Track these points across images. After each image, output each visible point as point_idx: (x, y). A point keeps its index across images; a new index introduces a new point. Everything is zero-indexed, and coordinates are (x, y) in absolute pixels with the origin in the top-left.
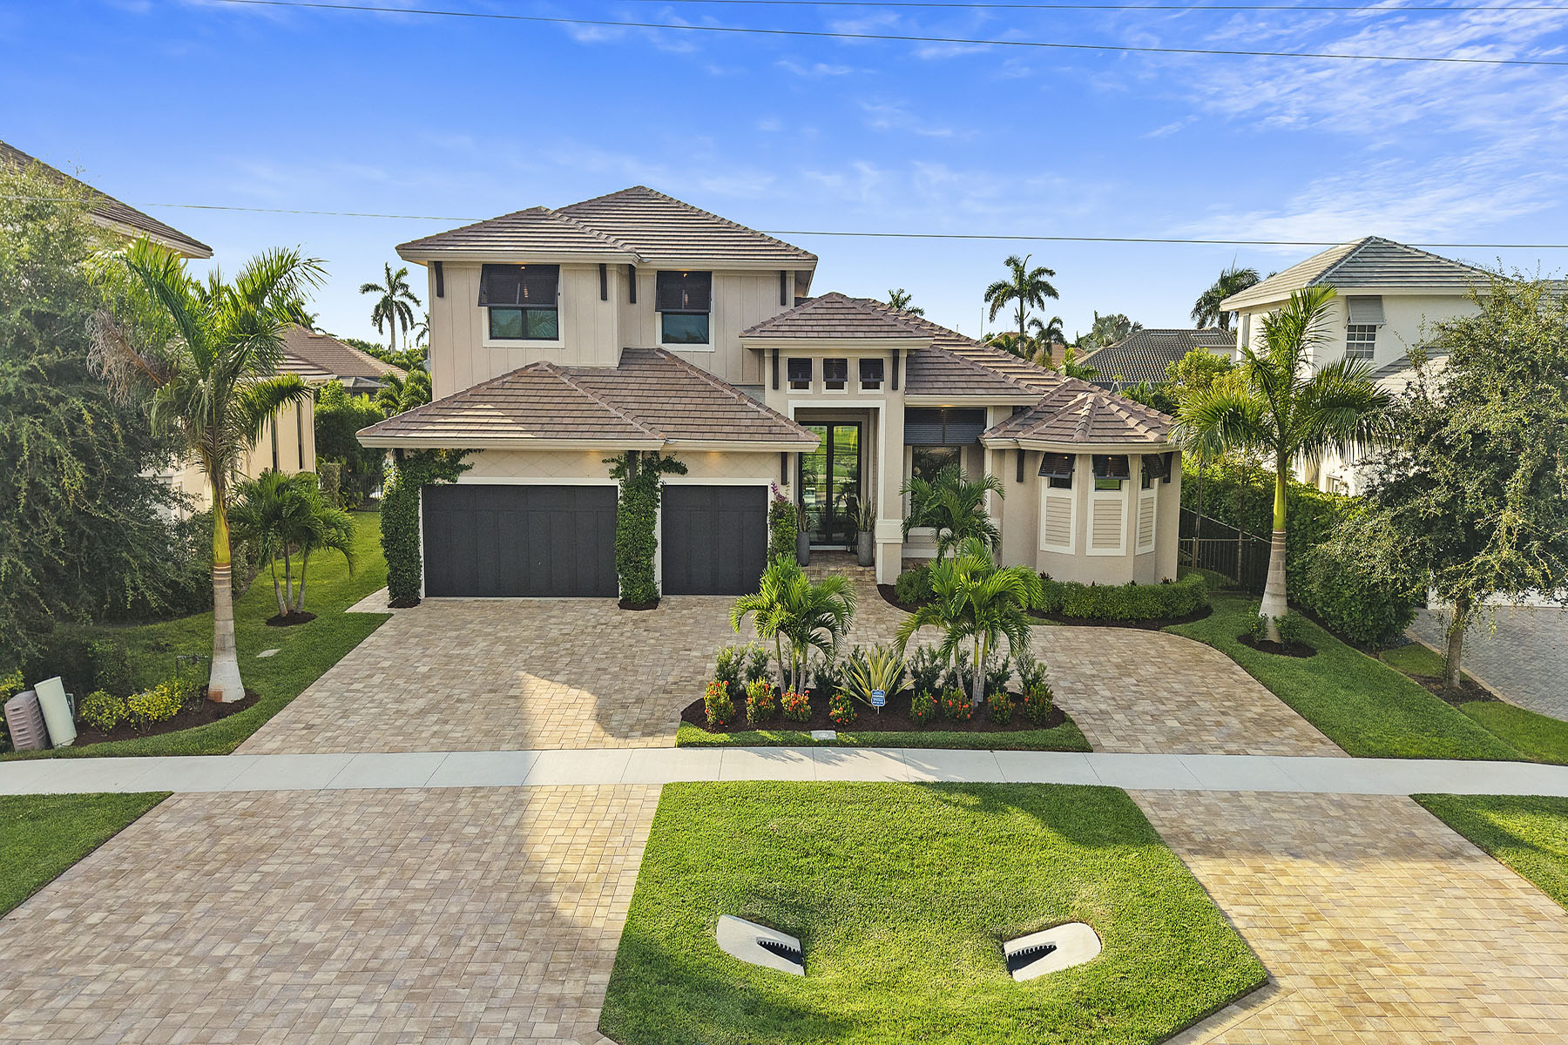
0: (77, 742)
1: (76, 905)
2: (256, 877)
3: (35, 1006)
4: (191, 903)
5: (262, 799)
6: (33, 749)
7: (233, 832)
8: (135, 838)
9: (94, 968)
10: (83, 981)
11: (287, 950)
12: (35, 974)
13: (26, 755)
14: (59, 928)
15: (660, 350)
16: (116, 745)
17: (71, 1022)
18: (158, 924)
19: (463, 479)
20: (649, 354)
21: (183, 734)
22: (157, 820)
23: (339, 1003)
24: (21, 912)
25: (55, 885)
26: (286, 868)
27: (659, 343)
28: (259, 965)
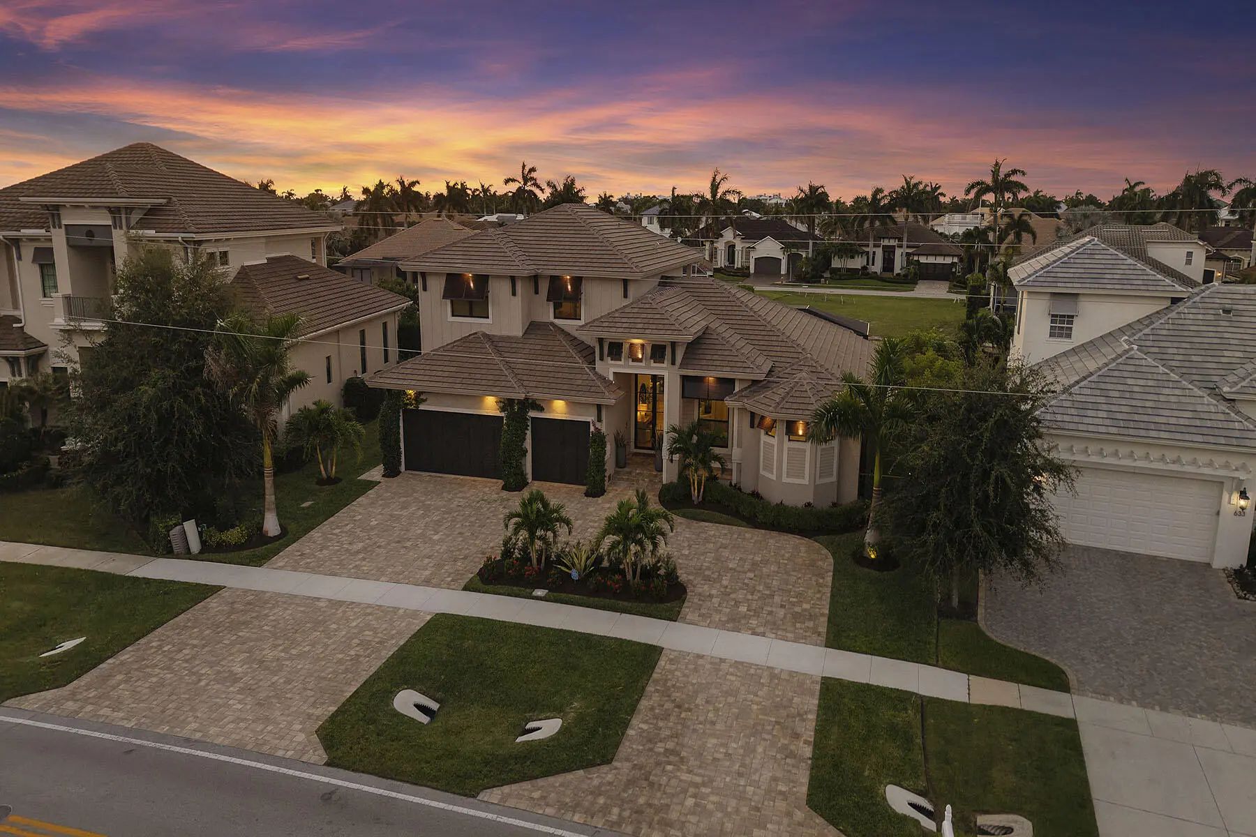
0: (201, 552)
1: (163, 640)
2: (234, 638)
3: (131, 683)
4: (204, 646)
5: (259, 594)
6: (181, 553)
7: (238, 612)
8: (199, 610)
9: (157, 671)
10: (151, 676)
11: (226, 675)
12: (136, 670)
13: (178, 557)
14: (153, 650)
15: (552, 324)
16: (216, 556)
17: (139, 692)
18: (188, 654)
19: (422, 407)
20: (545, 326)
21: (246, 553)
22: (213, 603)
23: (231, 702)
24: (143, 641)
25: (159, 630)
26: (248, 635)
27: (552, 319)
28: (214, 680)
